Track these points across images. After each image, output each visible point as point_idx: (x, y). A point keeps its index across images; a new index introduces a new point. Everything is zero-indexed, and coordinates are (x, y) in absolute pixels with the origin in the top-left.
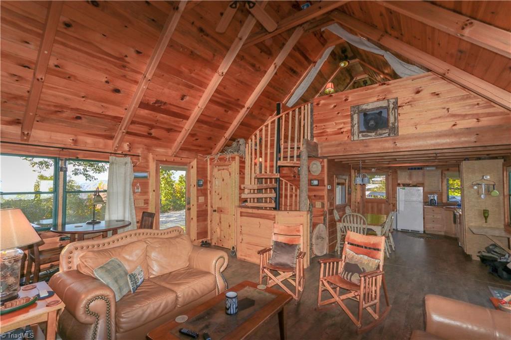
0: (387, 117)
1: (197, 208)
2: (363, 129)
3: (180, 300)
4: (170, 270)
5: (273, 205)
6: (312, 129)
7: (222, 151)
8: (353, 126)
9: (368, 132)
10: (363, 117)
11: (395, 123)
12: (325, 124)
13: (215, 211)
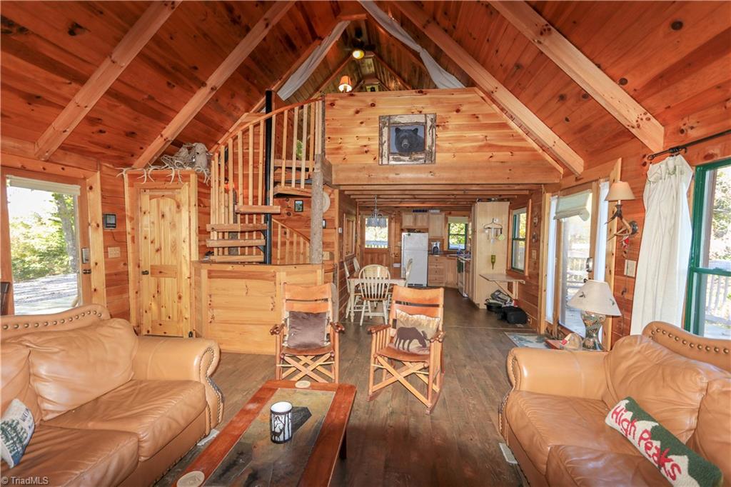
0: (423, 137)
1: (106, 269)
2: (394, 149)
3: (146, 445)
4: (96, 393)
5: (261, 258)
6: (323, 142)
7: (158, 162)
8: (381, 144)
9: (400, 155)
10: (395, 134)
11: (432, 146)
12: (342, 136)
13: (145, 273)
